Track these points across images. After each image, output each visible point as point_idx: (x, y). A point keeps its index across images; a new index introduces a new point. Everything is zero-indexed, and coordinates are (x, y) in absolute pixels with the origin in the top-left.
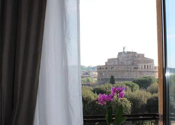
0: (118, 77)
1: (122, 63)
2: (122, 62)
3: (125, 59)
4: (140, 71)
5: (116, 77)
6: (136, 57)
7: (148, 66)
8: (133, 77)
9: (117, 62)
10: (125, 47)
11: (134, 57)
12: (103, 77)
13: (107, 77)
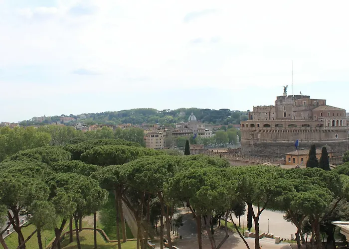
0: (288, 140)
1: (285, 116)
2: (285, 113)
3: (293, 109)
4: (325, 131)
5: (284, 141)
6: (314, 105)
7: (338, 121)
8: (313, 140)
9: (275, 113)
10: (287, 86)
11: (311, 105)
12: (258, 140)
13: (266, 140)
